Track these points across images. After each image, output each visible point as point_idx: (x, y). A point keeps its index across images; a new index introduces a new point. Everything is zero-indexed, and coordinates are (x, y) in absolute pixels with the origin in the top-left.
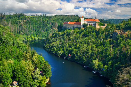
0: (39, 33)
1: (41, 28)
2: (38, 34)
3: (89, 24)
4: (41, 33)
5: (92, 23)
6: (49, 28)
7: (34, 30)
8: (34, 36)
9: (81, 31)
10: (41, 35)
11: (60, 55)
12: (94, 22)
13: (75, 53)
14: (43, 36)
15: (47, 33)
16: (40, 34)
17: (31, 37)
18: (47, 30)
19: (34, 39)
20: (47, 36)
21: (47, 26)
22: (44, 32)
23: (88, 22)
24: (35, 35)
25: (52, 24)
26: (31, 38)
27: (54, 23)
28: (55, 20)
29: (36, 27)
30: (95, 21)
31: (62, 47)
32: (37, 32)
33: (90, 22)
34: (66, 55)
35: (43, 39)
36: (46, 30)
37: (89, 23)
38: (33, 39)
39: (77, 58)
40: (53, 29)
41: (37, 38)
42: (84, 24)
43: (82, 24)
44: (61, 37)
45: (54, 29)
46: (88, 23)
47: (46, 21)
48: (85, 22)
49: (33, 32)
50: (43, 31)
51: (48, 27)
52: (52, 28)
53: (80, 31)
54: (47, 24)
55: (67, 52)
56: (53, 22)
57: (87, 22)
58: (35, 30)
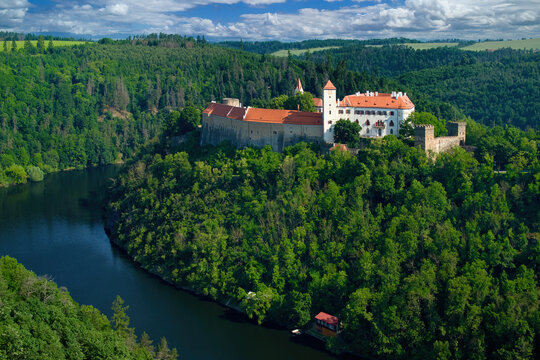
0: (42, 140)
1: (50, 116)
2: (40, 146)
3: (368, 123)
4: (52, 143)
5: (383, 118)
6: (88, 114)
7: (15, 131)
8: (20, 160)
9: (339, 167)
10: (53, 152)
11: (262, 317)
12: (392, 113)
13: (369, 316)
14: (66, 155)
15: (82, 140)
16: (49, 146)
17: (7, 169)
18: (79, 124)
19: (24, 181)
20: (84, 154)
21: (77, 102)
22: (69, 137)
23: (358, 112)
24: (27, 157)
25: (101, 89)
26: (8, 174)
27: (110, 86)
28: (110, 69)
29: (24, 111)
30: (396, 105)
31: (256, 262)
32: (29, 136)
33: (368, 113)
34: (297, 317)
35: (68, 168)
36: (75, 125)
37: (362, 119)
38: (19, 177)
39: (389, 346)
40: (109, 118)
41: (38, 174)
42: (341, 123)
43: (330, 122)
44: (223, 194)
45: (114, 116)
46: (358, 117)
47: (67, 77)
48: (341, 112)
49: (10, 142)
50: (62, 128)
51: (83, 106)
52: (101, 114)
53: (334, 167)
54: (74, 91)
55: (304, 299)
56: (101, 79)
57: (352, 110)
58: (20, 129)
